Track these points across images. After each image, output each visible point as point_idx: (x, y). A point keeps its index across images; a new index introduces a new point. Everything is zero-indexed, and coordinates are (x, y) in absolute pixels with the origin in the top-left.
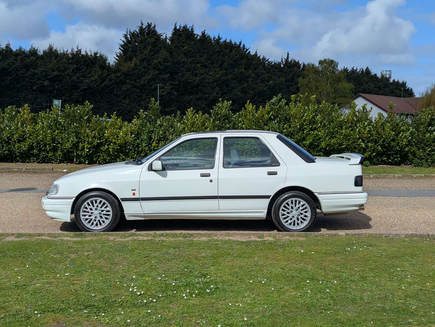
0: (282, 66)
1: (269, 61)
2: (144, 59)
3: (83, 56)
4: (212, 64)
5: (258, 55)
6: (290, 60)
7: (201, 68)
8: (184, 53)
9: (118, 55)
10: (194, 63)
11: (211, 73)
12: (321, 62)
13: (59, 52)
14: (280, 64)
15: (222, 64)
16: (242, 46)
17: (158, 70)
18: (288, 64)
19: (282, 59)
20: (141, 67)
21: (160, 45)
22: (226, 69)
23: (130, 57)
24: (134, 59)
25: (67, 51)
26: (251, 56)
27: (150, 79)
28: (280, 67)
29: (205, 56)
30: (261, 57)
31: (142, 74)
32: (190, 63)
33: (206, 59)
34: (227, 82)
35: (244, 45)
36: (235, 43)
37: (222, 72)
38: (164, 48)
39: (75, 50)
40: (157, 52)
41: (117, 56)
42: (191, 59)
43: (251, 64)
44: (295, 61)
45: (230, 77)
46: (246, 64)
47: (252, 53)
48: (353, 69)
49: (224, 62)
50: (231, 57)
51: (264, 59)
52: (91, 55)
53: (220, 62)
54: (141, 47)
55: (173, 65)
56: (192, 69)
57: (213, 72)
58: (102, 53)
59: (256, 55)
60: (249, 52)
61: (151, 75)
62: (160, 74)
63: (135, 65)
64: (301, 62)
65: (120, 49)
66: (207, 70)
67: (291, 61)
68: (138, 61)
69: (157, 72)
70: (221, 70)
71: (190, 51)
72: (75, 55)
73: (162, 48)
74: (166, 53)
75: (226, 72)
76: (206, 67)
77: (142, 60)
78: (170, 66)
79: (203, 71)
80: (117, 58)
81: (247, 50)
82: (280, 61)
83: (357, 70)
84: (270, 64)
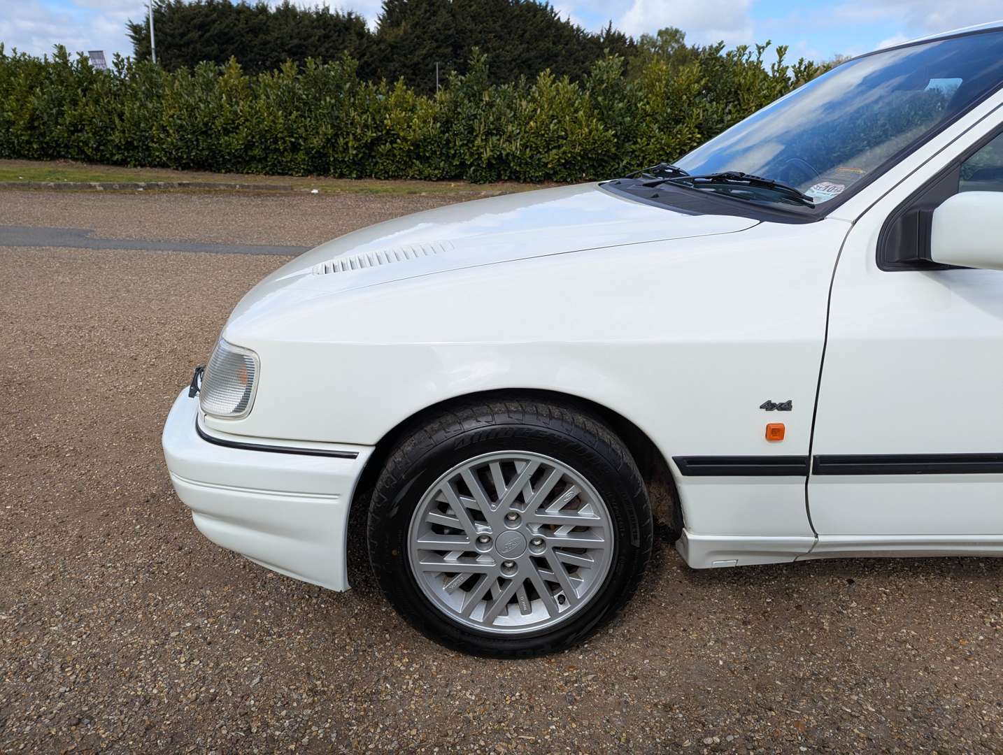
0: (602, 40)
1: (585, 32)
2: (417, 23)
3: (332, 16)
4: (509, 33)
5: (571, 24)
6: (613, 31)
7: (494, 39)
8: (471, 16)
9: (381, 17)
10: (485, 31)
11: (508, 48)
12: (660, 33)
13: (298, 10)
14: (599, 38)
15: (523, 34)
16: (549, 8)
17: (437, 41)
18: (610, 38)
19: (602, 31)
20: (413, 36)
21: (438, 3)
22: (528, 43)
23: (397, 22)
24: (404, 23)
25: (310, 8)
26: (562, 24)
27: (426, 55)
28: (599, 41)
29: (500, 22)
30: (575, 27)
31: (414, 46)
32: (480, 32)
33: (500, 26)
34: (530, 62)
35: (552, 7)
36: (540, 4)
37: (523, 46)
38: (444, 8)
39: (321, 7)
40: (434, 14)
41: (380, 19)
42: (481, 26)
43: (561, 36)
44: (619, 34)
45: (533, 54)
46: (555, 36)
47: (563, 20)
48: (693, 47)
49: (525, 32)
50: (535, 25)
51: (578, 29)
52: (344, 16)
53: (520, 32)
54: (412, 5)
55: (457, 33)
56: (483, 41)
57: (511, 46)
58: (358, 14)
59: (568, 23)
60: (559, 18)
61: (427, 49)
62: (439, 47)
63: (405, 32)
64: (627, 36)
65: (383, 8)
66: (503, 43)
67: (615, 33)
68: (409, 26)
69: (435, 45)
70: (521, 44)
71: (480, 14)
72: (321, 15)
73: (442, 8)
74: (447, 16)
75: (528, 47)
76: (501, 38)
77: (415, 25)
78: (452, 35)
79: (496, 44)
80: (379, 22)
81: (556, 15)
82: (599, 33)
83: (698, 49)
84: (585, 36)
